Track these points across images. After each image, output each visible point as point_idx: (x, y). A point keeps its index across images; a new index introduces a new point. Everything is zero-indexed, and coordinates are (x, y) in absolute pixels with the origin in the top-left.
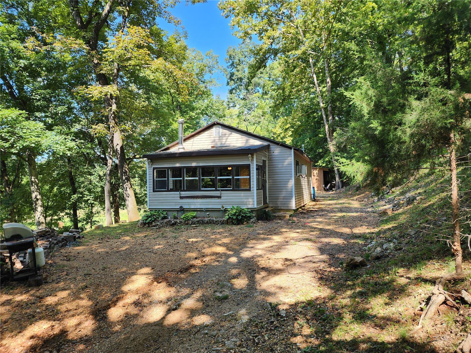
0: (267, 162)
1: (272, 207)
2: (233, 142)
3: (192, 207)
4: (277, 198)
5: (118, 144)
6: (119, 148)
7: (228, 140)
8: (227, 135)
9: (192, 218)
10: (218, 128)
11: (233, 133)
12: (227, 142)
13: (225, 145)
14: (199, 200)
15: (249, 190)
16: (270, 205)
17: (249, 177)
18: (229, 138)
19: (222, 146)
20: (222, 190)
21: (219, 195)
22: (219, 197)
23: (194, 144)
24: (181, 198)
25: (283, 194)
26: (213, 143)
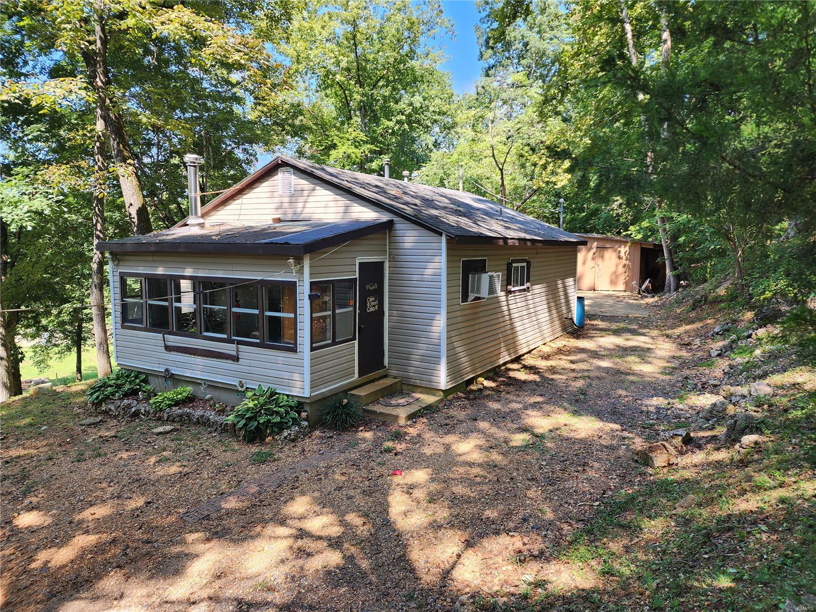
0: (387, 265)
1: (395, 378)
2: (317, 210)
3: (188, 374)
4: (407, 357)
5: (131, 205)
6: (133, 211)
7: (308, 205)
8: (306, 193)
9: (170, 406)
10: (287, 175)
11: (318, 188)
12: (306, 211)
13: (301, 217)
14: (199, 360)
15: (294, 350)
16: (394, 372)
17: (292, 315)
18: (311, 199)
19: (295, 218)
20: (239, 343)
21: (234, 353)
22: (236, 359)
23: (243, 212)
24: (168, 348)
25: (421, 349)
26: (280, 211)
